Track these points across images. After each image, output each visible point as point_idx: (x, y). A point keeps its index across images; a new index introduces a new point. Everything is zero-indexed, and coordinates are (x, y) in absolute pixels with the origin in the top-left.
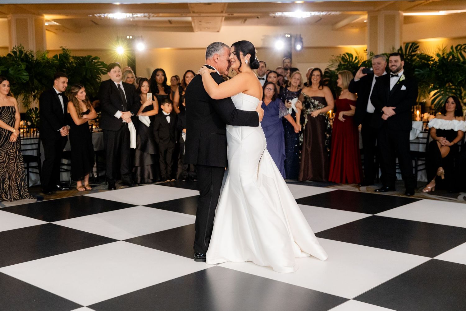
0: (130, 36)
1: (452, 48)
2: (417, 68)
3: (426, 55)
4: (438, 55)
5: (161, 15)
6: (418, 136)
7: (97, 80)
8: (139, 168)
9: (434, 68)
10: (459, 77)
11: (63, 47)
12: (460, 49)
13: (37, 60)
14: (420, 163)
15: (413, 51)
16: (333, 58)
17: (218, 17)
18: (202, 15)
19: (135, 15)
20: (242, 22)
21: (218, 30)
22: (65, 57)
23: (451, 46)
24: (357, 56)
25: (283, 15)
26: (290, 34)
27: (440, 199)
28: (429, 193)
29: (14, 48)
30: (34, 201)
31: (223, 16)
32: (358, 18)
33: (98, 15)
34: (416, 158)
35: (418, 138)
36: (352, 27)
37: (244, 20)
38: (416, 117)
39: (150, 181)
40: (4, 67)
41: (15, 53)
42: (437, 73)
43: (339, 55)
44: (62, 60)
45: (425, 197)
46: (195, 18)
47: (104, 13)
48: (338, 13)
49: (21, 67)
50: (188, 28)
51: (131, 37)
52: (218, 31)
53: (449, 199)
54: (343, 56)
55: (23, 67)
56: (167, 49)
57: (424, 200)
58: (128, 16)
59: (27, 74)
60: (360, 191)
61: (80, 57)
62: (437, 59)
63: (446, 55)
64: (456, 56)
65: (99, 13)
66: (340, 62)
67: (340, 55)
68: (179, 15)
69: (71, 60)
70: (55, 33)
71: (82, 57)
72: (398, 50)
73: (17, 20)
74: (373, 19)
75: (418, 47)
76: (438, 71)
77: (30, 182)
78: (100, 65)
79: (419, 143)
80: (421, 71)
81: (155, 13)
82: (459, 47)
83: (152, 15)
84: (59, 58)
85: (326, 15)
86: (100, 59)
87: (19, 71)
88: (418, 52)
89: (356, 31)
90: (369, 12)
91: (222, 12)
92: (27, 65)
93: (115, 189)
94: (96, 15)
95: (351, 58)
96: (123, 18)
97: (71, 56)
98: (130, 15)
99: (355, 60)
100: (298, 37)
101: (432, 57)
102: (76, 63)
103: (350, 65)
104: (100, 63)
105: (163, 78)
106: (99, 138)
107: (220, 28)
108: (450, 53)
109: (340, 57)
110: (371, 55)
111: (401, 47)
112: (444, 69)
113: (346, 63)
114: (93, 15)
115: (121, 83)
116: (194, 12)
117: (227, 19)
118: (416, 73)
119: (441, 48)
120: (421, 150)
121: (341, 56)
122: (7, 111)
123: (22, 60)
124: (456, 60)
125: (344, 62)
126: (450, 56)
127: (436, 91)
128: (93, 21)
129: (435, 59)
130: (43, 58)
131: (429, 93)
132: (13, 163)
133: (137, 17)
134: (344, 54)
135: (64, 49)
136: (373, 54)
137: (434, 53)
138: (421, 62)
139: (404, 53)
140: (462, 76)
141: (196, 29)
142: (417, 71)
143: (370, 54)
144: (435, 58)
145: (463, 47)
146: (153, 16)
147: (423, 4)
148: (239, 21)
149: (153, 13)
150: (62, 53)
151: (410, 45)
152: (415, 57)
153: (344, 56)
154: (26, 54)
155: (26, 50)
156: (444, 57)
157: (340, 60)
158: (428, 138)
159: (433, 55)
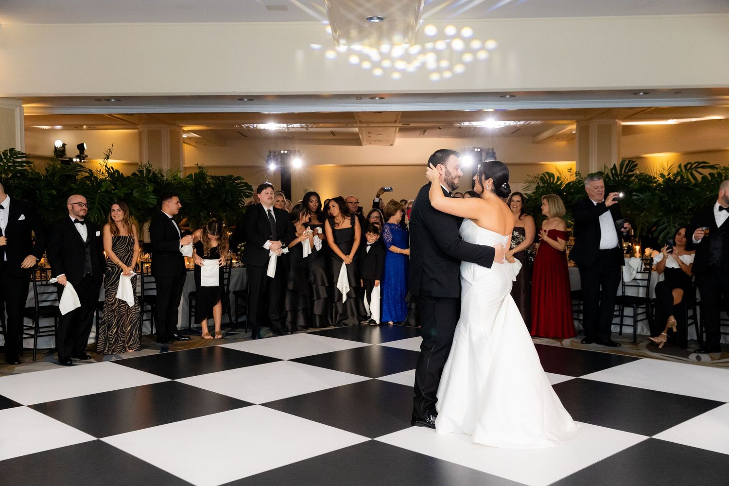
0: (284, 151)
1: (680, 166)
2: (635, 192)
3: (647, 175)
4: (662, 175)
5: (321, 125)
6: (635, 277)
7: (240, 204)
9: (657, 192)
10: (689, 203)
11: (199, 165)
12: (690, 168)
13: (167, 180)
14: (640, 311)
15: (630, 170)
16: (530, 179)
17: (391, 128)
18: (371, 125)
19: (290, 126)
20: (420, 133)
21: (391, 143)
22: (201, 177)
23: (678, 164)
24: (559, 176)
25: (471, 125)
26: (480, 148)
27: (664, 358)
29: (140, 166)
30: (156, 352)
31: (396, 127)
32: (565, 128)
33: (246, 125)
34: (635, 305)
35: (635, 279)
36: (558, 139)
37: (423, 131)
38: (636, 252)
40: (127, 188)
41: (141, 172)
42: (661, 198)
43: (536, 175)
44: (198, 180)
45: (646, 355)
46: (363, 129)
47: (253, 124)
48: (538, 122)
49: (148, 188)
50: (355, 140)
51: (286, 152)
52: (392, 145)
53: (676, 359)
54: (541, 177)
55: (151, 188)
56: (328, 167)
57: (645, 360)
58: (282, 127)
59: (155, 197)
60: (562, 345)
61: (220, 177)
62: (661, 180)
63: (673, 175)
64: (685, 177)
65: (247, 124)
66: (538, 184)
67: (538, 175)
68: (344, 125)
69: (209, 180)
70: (195, 146)
71: (222, 177)
72: (611, 170)
73: (148, 130)
74: (583, 130)
75: (636, 165)
76: (662, 195)
78: (243, 186)
79: (638, 286)
80: (640, 195)
81: (315, 123)
82: (689, 166)
83: (310, 125)
84: (193, 178)
85: (524, 124)
86: (243, 179)
87: (145, 193)
88: (637, 172)
89: (562, 144)
90: (578, 122)
91: (395, 122)
92: (155, 187)
94: (243, 126)
95: (552, 179)
96: (275, 129)
97: (208, 176)
98: (285, 125)
99: (557, 182)
100: (490, 151)
101: (655, 178)
102: (214, 184)
103: (551, 188)
104: (243, 184)
106: (239, 275)
107: (393, 141)
108: (678, 173)
109: (538, 177)
110: (577, 176)
111: (615, 166)
112: (670, 192)
113: (546, 185)
114: (240, 126)
116: (361, 122)
117: (402, 130)
118: (635, 197)
119: (666, 168)
120: (641, 296)
121: (540, 177)
122: (123, 242)
123: (150, 180)
124: (686, 182)
125: (543, 183)
126: (678, 176)
128: (239, 133)
129: (658, 181)
130: (175, 178)
132: (124, 306)
133: (292, 127)
134: (543, 174)
135: (200, 167)
136: (579, 174)
137: (657, 173)
138: (640, 183)
139: (619, 173)
140: (692, 202)
141: (364, 142)
142: (635, 195)
143: (576, 174)
144: (658, 179)
145: (694, 165)
146: (312, 127)
147: (644, 112)
148: (418, 133)
149: (311, 123)
150: (197, 171)
151: (627, 162)
152: (633, 178)
153: (543, 176)
154: (154, 173)
155: (155, 168)
156: (669, 178)
157: (539, 181)
158: (649, 280)
159: (656, 176)
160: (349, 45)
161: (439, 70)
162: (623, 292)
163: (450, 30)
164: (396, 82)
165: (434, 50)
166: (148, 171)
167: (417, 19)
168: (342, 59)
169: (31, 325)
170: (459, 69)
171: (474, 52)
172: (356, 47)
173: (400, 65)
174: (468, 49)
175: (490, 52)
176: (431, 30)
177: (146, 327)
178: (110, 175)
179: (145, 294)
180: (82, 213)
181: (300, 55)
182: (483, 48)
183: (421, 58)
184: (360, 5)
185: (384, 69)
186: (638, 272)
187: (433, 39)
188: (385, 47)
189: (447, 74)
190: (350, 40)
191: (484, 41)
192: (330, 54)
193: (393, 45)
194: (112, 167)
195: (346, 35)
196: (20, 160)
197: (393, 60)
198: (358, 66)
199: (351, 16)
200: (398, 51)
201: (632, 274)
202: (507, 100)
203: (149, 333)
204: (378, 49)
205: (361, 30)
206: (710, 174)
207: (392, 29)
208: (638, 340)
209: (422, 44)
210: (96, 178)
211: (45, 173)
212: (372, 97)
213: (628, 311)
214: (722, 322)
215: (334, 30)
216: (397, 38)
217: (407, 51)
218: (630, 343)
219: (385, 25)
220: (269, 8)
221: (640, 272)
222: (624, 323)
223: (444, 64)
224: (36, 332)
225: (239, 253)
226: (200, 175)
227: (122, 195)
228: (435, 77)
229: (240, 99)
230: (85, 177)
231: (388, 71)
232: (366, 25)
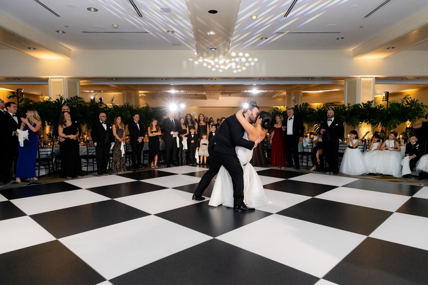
1: (324, 105)
3: (312, 108)
4: (317, 108)
5: (192, 91)
8: (180, 158)
9: (316, 114)
13: (135, 109)
14: (309, 157)
15: (306, 106)
17: (218, 93)
18: (211, 91)
21: (218, 99)
24: (280, 109)
25: (247, 92)
26: (251, 101)
28: (313, 171)
29: (125, 104)
32: (282, 94)
33: (163, 91)
34: (307, 155)
35: (307, 146)
36: (279, 97)
37: (230, 94)
39: (185, 164)
40: (120, 112)
41: (125, 106)
42: (317, 117)
43: (272, 108)
44: (146, 109)
46: (207, 93)
48: (272, 91)
50: (204, 98)
51: (178, 102)
53: (322, 173)
55: (129, 112)
57: (310, 174)
58: (177, 92)
62: (317, 110)
68: (200, 91)
69: (150, 109)
70: (144, 99)
72: (299, 106)
73: (126, 93)
74: (289, 94)
75: (308, 105)
77: (130, 164)
79: (309, 148)
81: (189, 90)
82: (327, 105)
85: (267, 92)
87: (126, 114)
88: (308, 107)
90: (287, 91)
91: (220, 90)
93: (170, 167)
96: (174, 92)
99: (279, 111)
101: (315, 109)
103: (278, 113)
105: (190, 117)
108: (323, 107)
111: (301, 105)
113: (276, 112)
114: (161, 91)
115: (173, 119)
116: (207, 90)
117: (222, 93)
118: (308, 116)
119: (319, 106)
123: (128, 109)
126: (323, 109)
127: (317, 124)
128: (161, 94)
131: (314, 126)
133: (181, 92)
134: (275, 108)
135: (147, 104)
138: (310, 111)
139: (302, 108)
141: (208, 98)
146: (188, 92)
148: (228, 95)
150: (146, 106)
151: (305, 104)
152: (307, 109)
154: (130, 106)
155: (130, 105)
156: (320, 109)
157: (273, 111)
158: (312, 146)
159: (315, 108)
160: (203, 59)
161: (236, 69)
162: (303, 151)
163: (241, 54)
164: (221, 73)
165: (235, 62)
166: (128, 105)
167: (229, 49)
168: (201, 64)
169: (86, 162)
170: (244, 68)
171: (249, 62)
172: (206, 60)
173: (222, 67)
174: (247, 61)
175: (255, 62)
176: (233, 54)
177: (128, 163)
178: (114, 107)
179: (127, 151)
180: (104, 120)
181: (185, 63)
182: (253, 61)
183: (230, 64)
184: (208, 43)
185: (216, 68)
186: (308, 143)
187: (235, 57)
188: (217, 60)
189: (240, 71)
190: (204, 57)
191: (253, 58)
192: (196, 63)
193: (219, 59)
194: (114, 104)
195: (202, 55)
196: (79, 100)
197: (219, 65)
198: (206, 67)
199: (204, 48)
200: (221, 62)
201: (306, 144)
202: (262, 81)
203: (128, 166)
204: (214, 61)
205: (208, 53)
206: (335, 108)
207: (219, 53)
208: (308, 167)
209: (230, 59)
210: (108, 108)
211: (89, 105)
212: (211, 79)
213: (305, 157)
214: (339, 161)
215: (198, 53)
216: (221, 57)
217: (225, 61)
218: (306, 169)
219: (217, 51)
220: (174, 44)
221: (309, 143)
222: (304, 161)
223: (238, 67)
224: (88, 164)
225: (162, 137)
226: (147, 108)
227: (118, 114)
228: (235, 71)
229: (162, 79)
230: (104, 107)
231: (218, 69)
232: (210, 51)
